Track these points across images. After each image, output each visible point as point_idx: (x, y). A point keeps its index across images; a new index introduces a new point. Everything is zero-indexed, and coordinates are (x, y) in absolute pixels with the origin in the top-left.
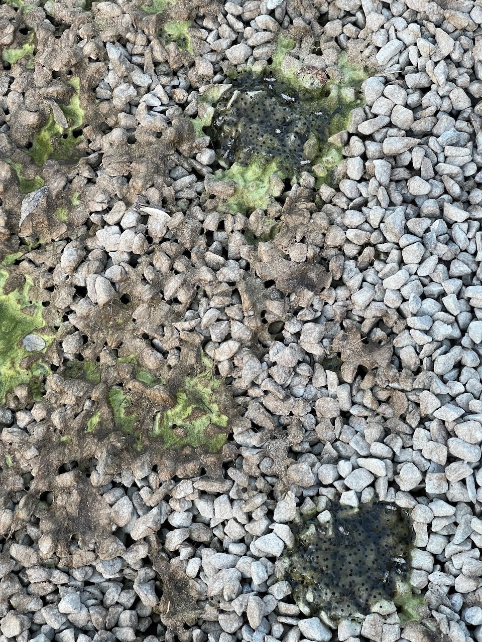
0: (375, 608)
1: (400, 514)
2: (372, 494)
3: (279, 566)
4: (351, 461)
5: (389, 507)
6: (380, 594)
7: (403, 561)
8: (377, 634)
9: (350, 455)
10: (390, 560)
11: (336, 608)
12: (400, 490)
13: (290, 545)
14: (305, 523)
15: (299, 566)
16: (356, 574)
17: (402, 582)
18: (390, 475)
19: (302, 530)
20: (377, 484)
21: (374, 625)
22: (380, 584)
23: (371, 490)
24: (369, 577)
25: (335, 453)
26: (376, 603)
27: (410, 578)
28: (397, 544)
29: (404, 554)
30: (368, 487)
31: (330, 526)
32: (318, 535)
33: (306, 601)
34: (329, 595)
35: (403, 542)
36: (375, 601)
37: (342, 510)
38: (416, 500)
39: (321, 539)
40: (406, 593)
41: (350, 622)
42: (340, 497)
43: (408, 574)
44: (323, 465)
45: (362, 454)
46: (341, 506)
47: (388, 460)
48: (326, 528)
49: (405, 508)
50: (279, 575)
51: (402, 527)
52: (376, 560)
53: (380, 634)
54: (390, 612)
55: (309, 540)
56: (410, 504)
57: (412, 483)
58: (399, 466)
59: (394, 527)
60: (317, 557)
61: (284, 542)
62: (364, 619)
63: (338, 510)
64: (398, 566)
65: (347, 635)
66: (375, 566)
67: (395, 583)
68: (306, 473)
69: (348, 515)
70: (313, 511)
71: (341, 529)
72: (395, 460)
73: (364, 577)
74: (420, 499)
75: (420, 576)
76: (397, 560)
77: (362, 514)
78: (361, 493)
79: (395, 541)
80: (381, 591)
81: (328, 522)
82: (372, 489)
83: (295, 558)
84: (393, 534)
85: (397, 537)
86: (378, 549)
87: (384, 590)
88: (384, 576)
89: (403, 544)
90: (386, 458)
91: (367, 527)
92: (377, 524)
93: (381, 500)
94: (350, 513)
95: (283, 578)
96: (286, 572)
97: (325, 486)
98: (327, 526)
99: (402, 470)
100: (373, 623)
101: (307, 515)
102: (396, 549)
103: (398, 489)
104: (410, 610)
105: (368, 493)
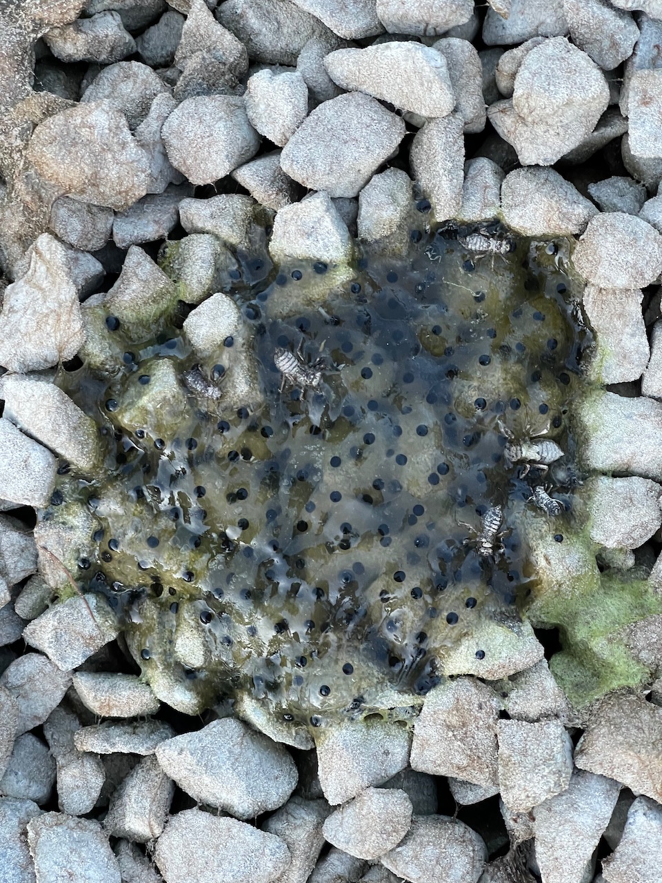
0: (458, 661)
1: (525, 264)
2: (404, 198)
3: (52, 543)
4: (300, 68)
5: (476, 244)
6: (471, 603)
7: (552, 452)
8: (474, 758)
9: (296, 43)
10: (499, 458)
11: (299, 680)
12: (519, 166)
13: (80, 457)
14: (131, 358)
15: (131, 534)
16: (367, 537)
17: (559, 539)
18: (472, 105)
19: (124, 391)
20: (419, 155)
21: (458, 729)
22: (471, 561)
23: (395, 180)
24: (420, 543)
25: (228, 46)
26: (457, 641)
27: (585, 518)
28: (523, 389)
29: (556, 423)
30: (381, 169)
31: (235, 360)
32: (192, 401)
33: (178, 664)
34: (267, 633)
35: (546, 374)
36: (454, 634)
37: (283, 282)
38: (589, 197)
39: (206, 417)
40: (578, 579)
41: (361, 726)
42: (268, 230)
43: (577, 500)
44: (186, 103)
45: (342, 32)
46: (276, 267)
47: (456, 42)
48: (221, 371)
49: (544, 238)
50: (56, 577)
51: (538, 317)
52: (444, 469)
53: (486, 758)
54: (520, 667)
55: (158, 427)
56: (565, 217)
57: (566, 127)
58: (506, 61)
59: (506, 320)
60: (200, 492)
61: (53, 452)
62: (417, 709)
63: (266, 284)
64: (536, 476)
65: (354, 784)
66: (442, 492)
67: (530, 549)
68: (107, 148)
69: (310, 302)
70: (164, 304)
71: (287, 364)
72: (488, 38)
73: (399, 544)
74: (604, 190)
75: (629, 502)
76: (530, 452)
77: (368, 289)
78: (356, 199)
79: (515, 378)
80: (475, 589)
81: (229, 342)
82: (402, 176)
83: (110, 506)
84: (505, 350)
85: (520, 361)
86: (449, 420)
87: (489, 582)
88: (481, 528)
89: (547, 385)
90: (446, 34)
91: (397, 336)
92: (433, 322)
93: (440, 218)
94: (319, 289)
95: (75, 586)
96: (84, 561)
97: (204, 192)
98: (225, 361)
99: (523, 74)
100: (454, 721)
101: (141, 323)
102: (521, 412)
103: (508, 162)
104: (599, 645)
105: (383, 198)
